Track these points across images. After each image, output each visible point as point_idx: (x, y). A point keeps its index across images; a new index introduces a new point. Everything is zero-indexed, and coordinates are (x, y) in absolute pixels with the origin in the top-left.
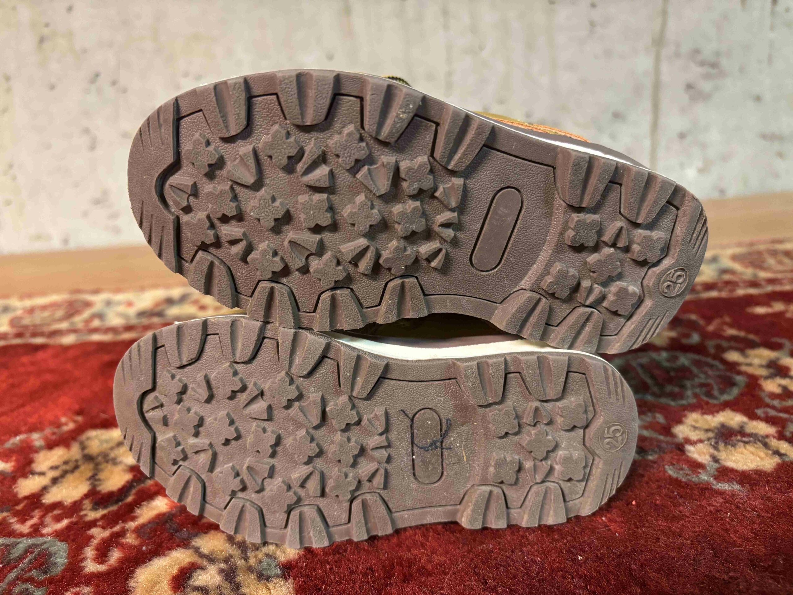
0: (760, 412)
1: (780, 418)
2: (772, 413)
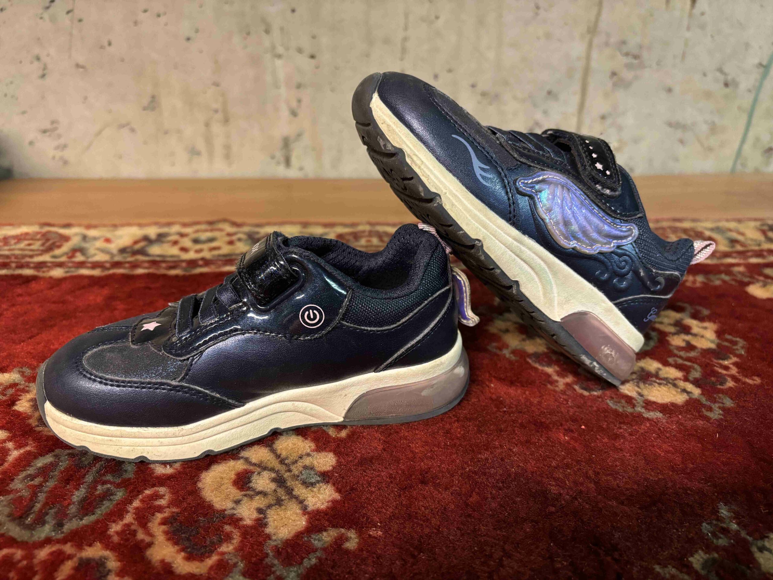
0: (671, 360)
1: (686, 365)
2: (680, 361)
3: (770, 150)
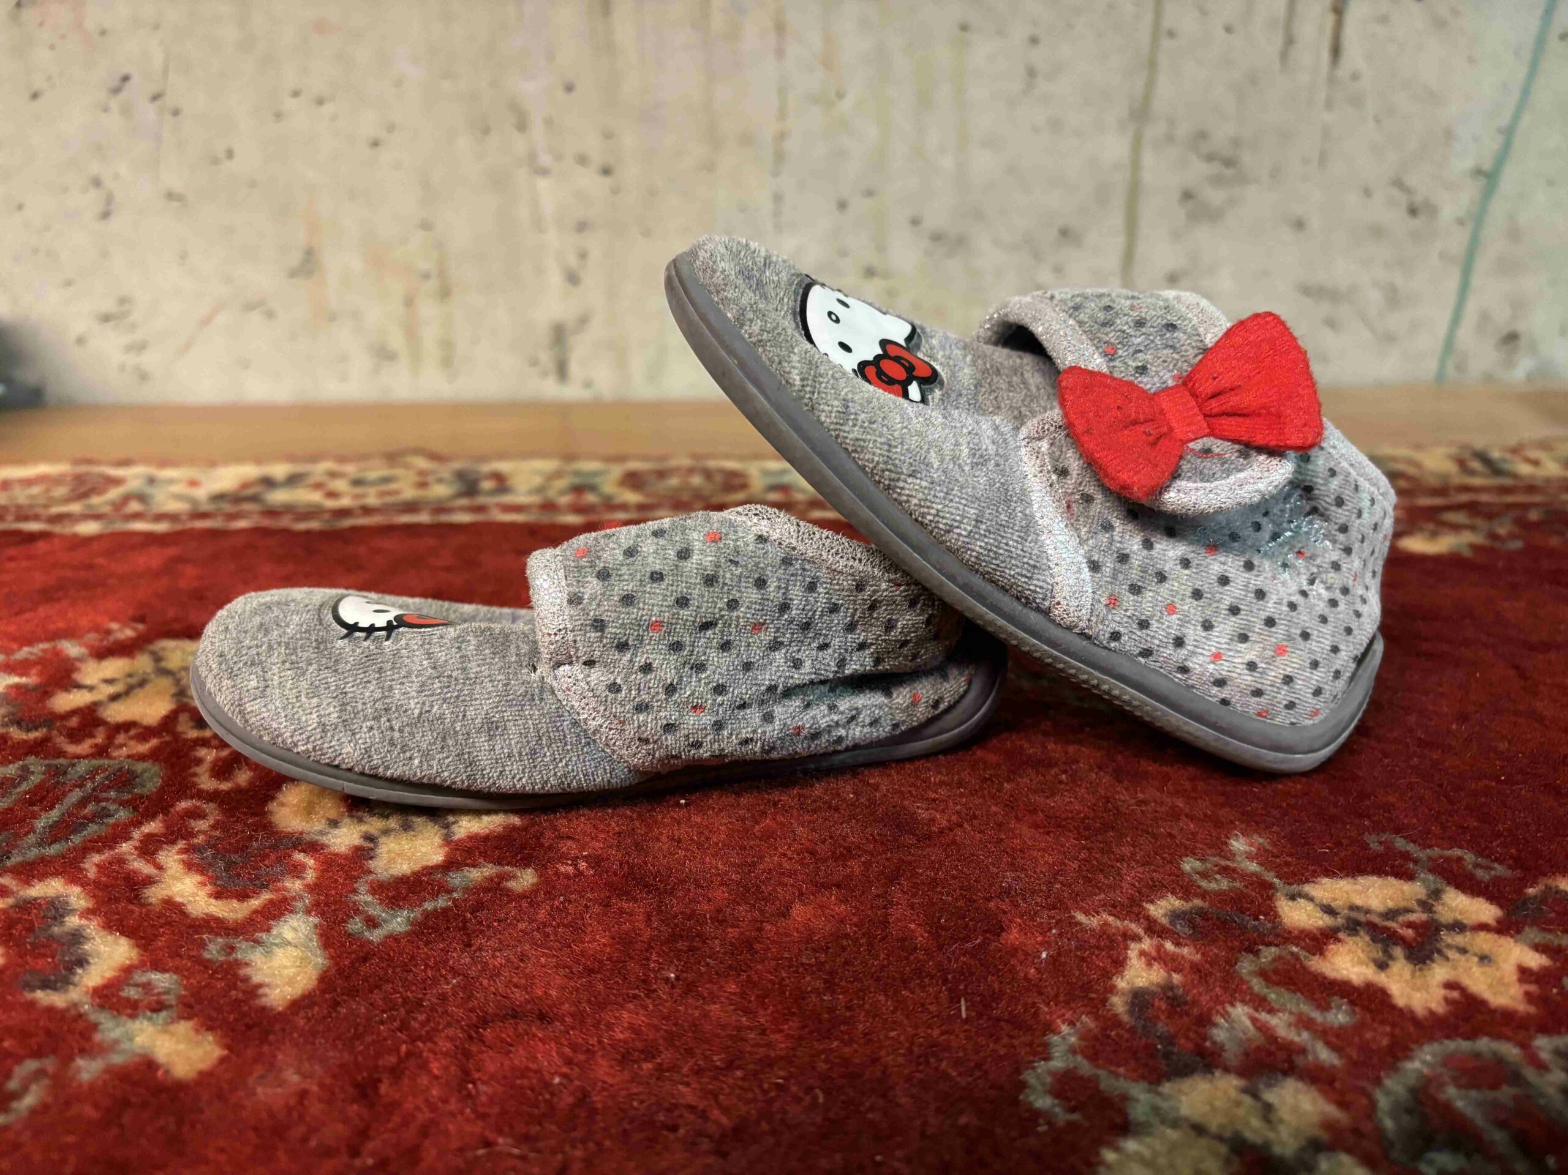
3: (1511, 338)
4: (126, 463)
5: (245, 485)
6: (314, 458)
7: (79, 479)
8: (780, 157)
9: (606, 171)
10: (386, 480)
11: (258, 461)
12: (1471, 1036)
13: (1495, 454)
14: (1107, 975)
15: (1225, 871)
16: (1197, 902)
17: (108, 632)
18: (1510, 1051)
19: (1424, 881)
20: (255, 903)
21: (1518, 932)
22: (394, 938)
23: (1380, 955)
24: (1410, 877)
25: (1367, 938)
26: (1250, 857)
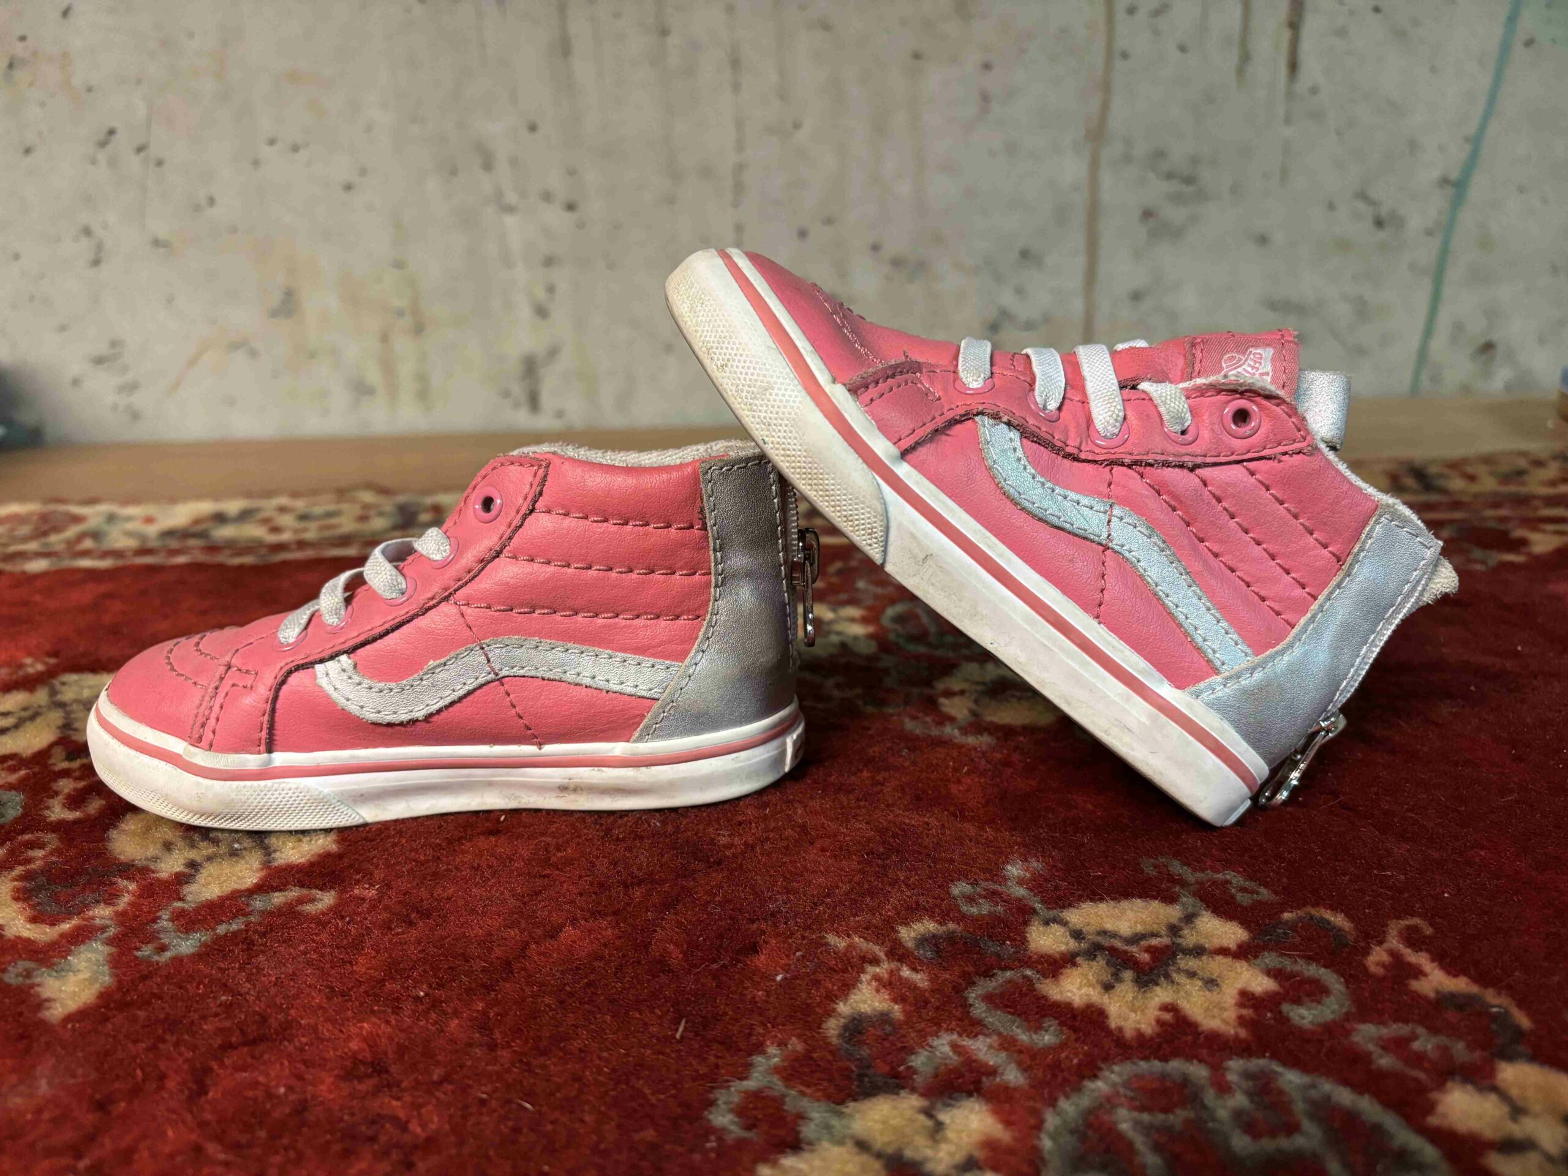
3: (1488, 347)
4: (92, 501)
5: (197, 521)
6: (269, 494)
7: (44, 518)
8: (739, 188)
9: (571, 207)
10: (329, 515)
11: (217, 497)
12: (1165, 1059)
13: (1433, 470)
14: (832, 997)
15: (992, 895)
16: (951, 926)
17: (21, 666)
18: (1198, 1072)
19: (1183, 905)
20: (66, 927)
21: (1256, 957)
22: (178, 960)
23: (1107, 977)
24: (1170, 899)
25: (1103, 963)
26: (1021, 882)
